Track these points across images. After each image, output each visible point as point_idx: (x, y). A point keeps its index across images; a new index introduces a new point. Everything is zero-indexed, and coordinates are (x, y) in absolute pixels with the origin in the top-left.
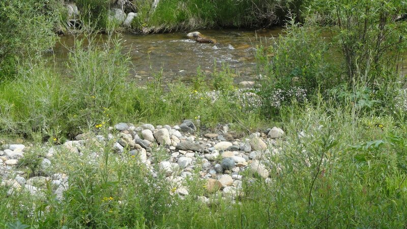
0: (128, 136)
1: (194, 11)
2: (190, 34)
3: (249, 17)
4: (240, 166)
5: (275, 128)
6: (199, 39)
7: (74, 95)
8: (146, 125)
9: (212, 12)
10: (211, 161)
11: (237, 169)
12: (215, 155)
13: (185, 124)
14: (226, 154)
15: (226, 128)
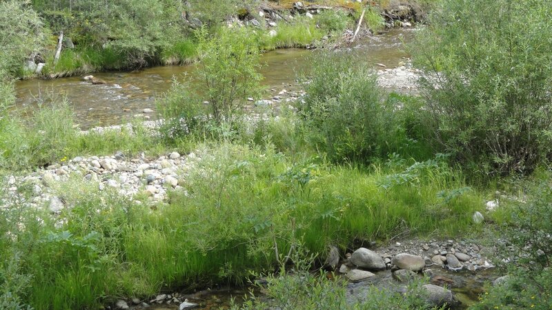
0: (84, 165)
1: (86, 60)
2: (86, 78)
3: (125, 62)
4: (158, 179)
5: (174, 153)
6: (94, 81)
7: (43, 141)
8: (94, 157)
9: (99, 59)
10: (139, 177)
11: (156, 181)
12: (140, 173)
13: (118, 155)
14: (148, 172)
15: (143, 154)
